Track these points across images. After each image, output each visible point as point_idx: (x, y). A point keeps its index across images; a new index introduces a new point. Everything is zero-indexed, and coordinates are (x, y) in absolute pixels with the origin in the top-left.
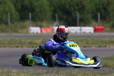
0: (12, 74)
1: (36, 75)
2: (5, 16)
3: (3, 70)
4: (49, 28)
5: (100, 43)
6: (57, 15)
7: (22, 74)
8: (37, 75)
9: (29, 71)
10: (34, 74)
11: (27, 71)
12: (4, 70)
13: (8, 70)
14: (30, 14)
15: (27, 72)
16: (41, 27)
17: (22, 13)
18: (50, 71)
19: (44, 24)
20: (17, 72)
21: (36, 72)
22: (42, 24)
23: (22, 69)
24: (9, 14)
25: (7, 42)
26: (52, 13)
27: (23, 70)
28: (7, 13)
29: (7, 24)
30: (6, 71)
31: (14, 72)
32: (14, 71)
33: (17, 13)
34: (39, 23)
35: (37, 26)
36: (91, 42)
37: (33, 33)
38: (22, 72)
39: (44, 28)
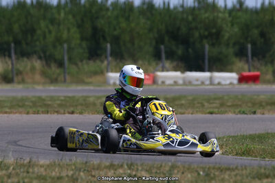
5: (250, 105)
25: (59, 102)
36: (229, 104)
37: (115, 84)
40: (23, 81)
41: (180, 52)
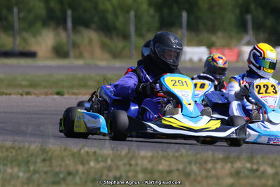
0: (139, 162)
1: (198, 165)
2: (121, 19)
3: (117, 150)
4: (231, 49)
6: (249, 17)
7: (163, 162)
8: (200, 164)
9: (181, 155)
10: (193, 163)
11: (177, 154)
12: (119, 152)
13: (129, 152)
14: (184, 15)
15: (177, 157)
16: (210, 46)
17: (166, 11)
18: (233, 155)
19: (218, 38)
20: (152, 157)
21: (199, 156)
22: (214, 39)
23: (162, 151)
24: (132, 14)
26: (237, 11)
27: (166, 151)
28: (128, 12)
29: (126, 37)
30: (123, 153)
31: (144, 158)
32: (143, 153)
33: (152, 11)
34: (205, 36)
35: (199, 44)
37: (191, 60)
38: (164, 157)
39: (217, 49)
40: (80, 56)
41: (269, 22)
